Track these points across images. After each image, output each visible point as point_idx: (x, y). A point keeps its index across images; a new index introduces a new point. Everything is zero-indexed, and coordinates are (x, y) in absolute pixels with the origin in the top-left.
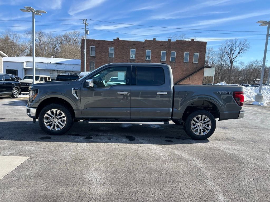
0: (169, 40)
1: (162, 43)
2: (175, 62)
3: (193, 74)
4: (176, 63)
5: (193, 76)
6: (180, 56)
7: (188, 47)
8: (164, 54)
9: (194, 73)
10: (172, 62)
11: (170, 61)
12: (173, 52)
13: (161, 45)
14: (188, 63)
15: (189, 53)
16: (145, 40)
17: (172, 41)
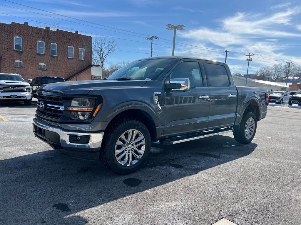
0: (48, 28)
1: (38, 31)
2: (57, 57)
3: (79, 72)
4: (59, 58)
5: (80, 75)
6: (63, 50)
7: (72, 40)
8: (41, 45)
9: (81, 71)
10: (54, 57)
11: (50, 55)
12: (53, 44)
13: (36, 33)
14: (74, 59)
15: (73, 47)
16: (12, 23)
17: (51, 29)
